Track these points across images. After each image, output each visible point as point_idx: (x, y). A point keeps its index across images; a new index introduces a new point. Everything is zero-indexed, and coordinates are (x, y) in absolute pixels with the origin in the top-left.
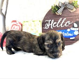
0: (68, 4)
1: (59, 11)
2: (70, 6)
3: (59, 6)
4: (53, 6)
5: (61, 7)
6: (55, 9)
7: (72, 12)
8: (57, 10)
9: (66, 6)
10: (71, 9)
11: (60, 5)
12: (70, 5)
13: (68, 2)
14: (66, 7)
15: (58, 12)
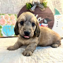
0: (40, 3)
2: (41, 6)
10: (42, 8)
13: (40, 2)
15: (31, 9)
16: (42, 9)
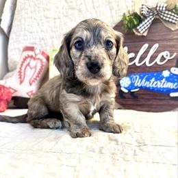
0: (164, 9)
1: (141, 25)
2: (168, 16)
3: (142, 14)
4: (127, 15)
5: (146, 17)
6: (131, 21)
7: (173, 29)
8: (136, 23)
9: (158, 14)
10: (171, 22)
11: (144, 12)
12: (170, 13)
13: (165, 5)
14: (158, 17)
15: (138, 28)
16: (175, 23)
